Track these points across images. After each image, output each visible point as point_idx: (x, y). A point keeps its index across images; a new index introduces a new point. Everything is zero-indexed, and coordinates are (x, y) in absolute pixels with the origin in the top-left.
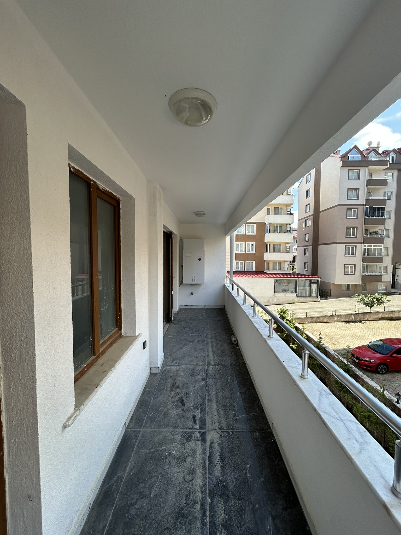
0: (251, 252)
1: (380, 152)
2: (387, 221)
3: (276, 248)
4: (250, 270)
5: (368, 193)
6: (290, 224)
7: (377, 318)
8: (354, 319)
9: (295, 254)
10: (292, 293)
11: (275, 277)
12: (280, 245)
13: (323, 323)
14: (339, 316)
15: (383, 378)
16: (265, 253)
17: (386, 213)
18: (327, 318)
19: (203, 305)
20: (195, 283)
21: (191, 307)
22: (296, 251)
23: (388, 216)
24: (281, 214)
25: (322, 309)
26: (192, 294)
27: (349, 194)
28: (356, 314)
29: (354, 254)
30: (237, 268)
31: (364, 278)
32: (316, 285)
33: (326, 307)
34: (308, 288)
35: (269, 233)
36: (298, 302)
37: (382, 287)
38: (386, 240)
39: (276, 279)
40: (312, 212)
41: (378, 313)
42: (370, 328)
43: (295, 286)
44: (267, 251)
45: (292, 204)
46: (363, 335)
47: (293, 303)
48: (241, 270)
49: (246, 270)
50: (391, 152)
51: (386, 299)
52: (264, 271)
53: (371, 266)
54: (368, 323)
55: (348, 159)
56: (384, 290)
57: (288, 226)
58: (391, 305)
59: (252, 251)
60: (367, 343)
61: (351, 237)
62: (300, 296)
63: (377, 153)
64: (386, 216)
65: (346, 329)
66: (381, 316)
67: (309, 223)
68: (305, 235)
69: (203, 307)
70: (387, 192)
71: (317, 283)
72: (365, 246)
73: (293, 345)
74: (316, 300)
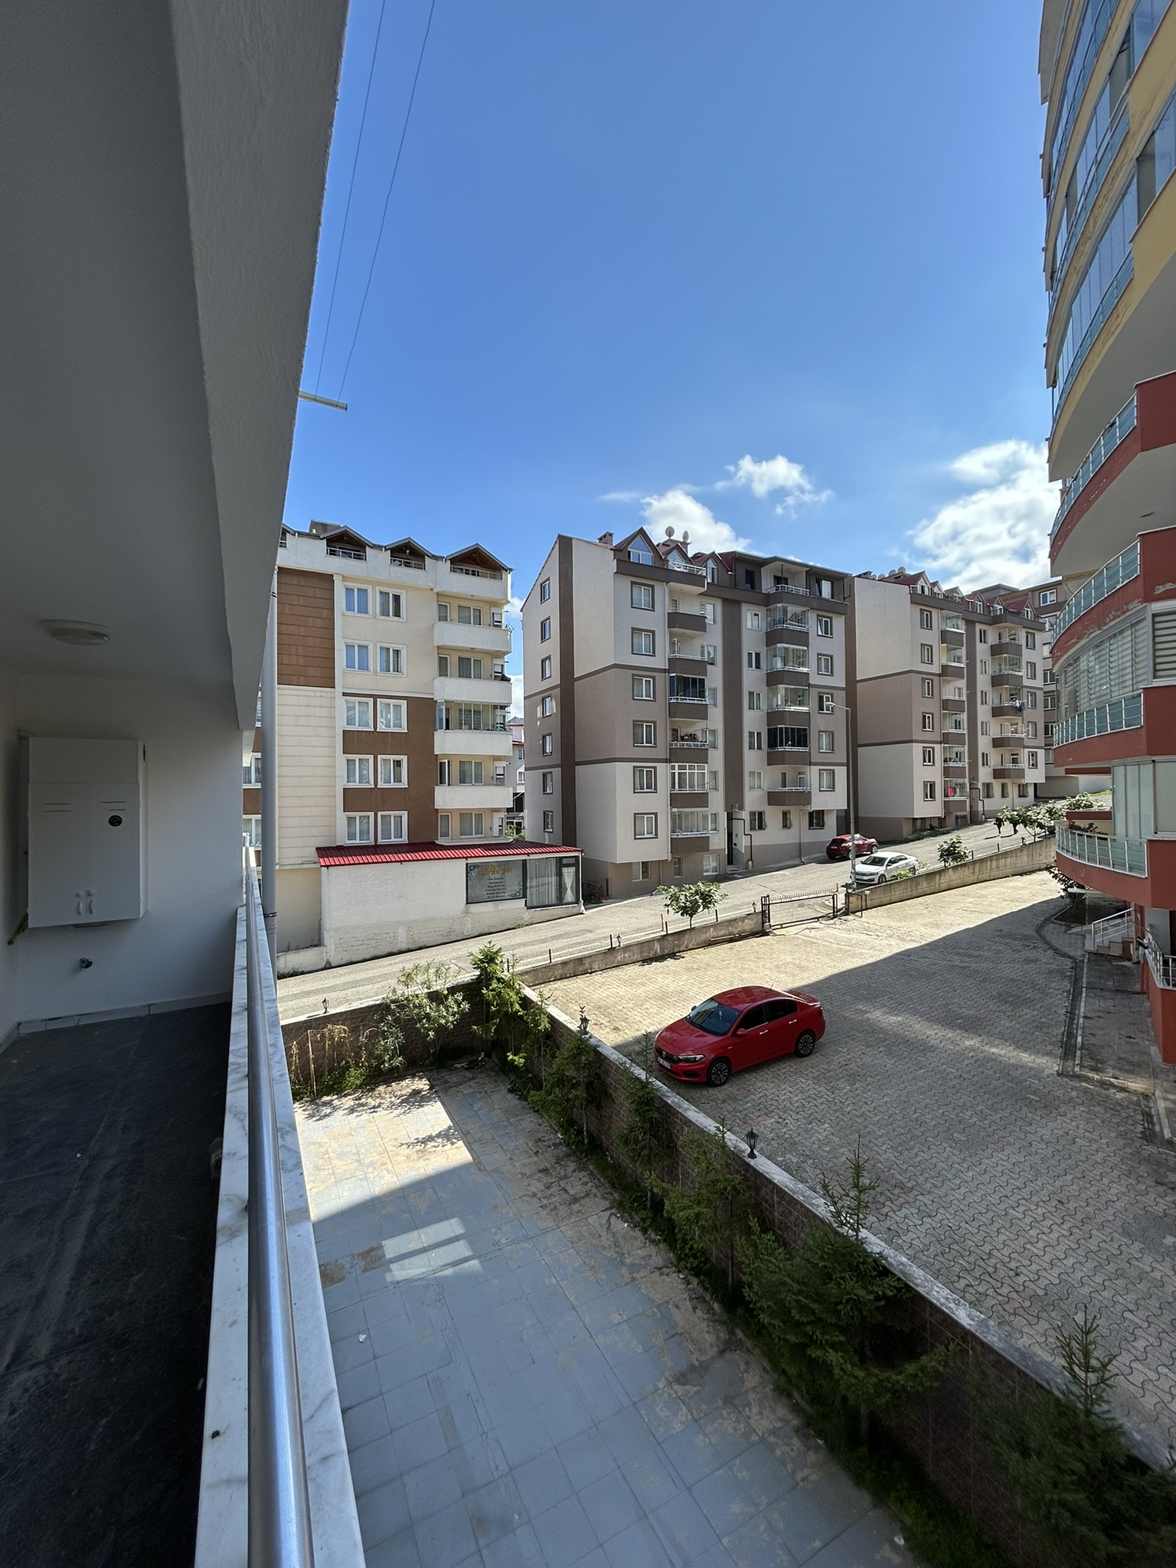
0: (393, 785)
1: (690, 555)
2: (711, 711)
3: (470, 772)
4: (393, 840)
5: (672, 644)
6: (503, 707)
7: (705, 942)
8: (659, 951)
9: (521, 790)
10: (514, 898)
11: (466, 858)
12: (479, 765)
13: (591, 973)
14: (628, 948)
15: (721, 1097)
16: (437, 789)
17: (707, 693)
18: (601, 957)
19: (144, 1004)
20: (93, 919)
21: (80, 1024)
22: (523, 782)
23: (712, 702)
24: (478, 677)
25: (588, 935)
26: (86, 964)
27: (635, 641)
28: (663, 936)
29: (652, 787)
30: (351, 836)
31: (676, 844)
32: (572, 870)
33: (598, 928)
34: (554, 879)
35: (447, 728)
36: (530, 922)
37: (710, 864)
38: (711, 753)
39: (470, 861)
40: (556, 680)
41: (706, 928)
42: (693, 968)
43: (520, 879)
44: (442, 782)
45: (505, 653)
46: (679, 989)
47: (519, 927)
48: (364, 842)
49: (380, 841)
50: (708, 559)
51: (719, 891)
52: (437, 842)
53: (687, 814)
54: (688, 955)
55: (629, 557)
56: (715, 869)
57: (499, 712)
58: (728, 905)
59: (398, 779)
60: (685, 1012)
61: (645, 744)
62: (535, 904)
63: (684, 555)
64: (708, 701)
65: (644, 980)
66: (712, 933)
67: (552, 706)
68: (544, 738)
69: (144, 1013)
70: (707, 646)
71: (576, 865)
72: (673, 768)
73: (515, 1055)
74: (575, 911)
